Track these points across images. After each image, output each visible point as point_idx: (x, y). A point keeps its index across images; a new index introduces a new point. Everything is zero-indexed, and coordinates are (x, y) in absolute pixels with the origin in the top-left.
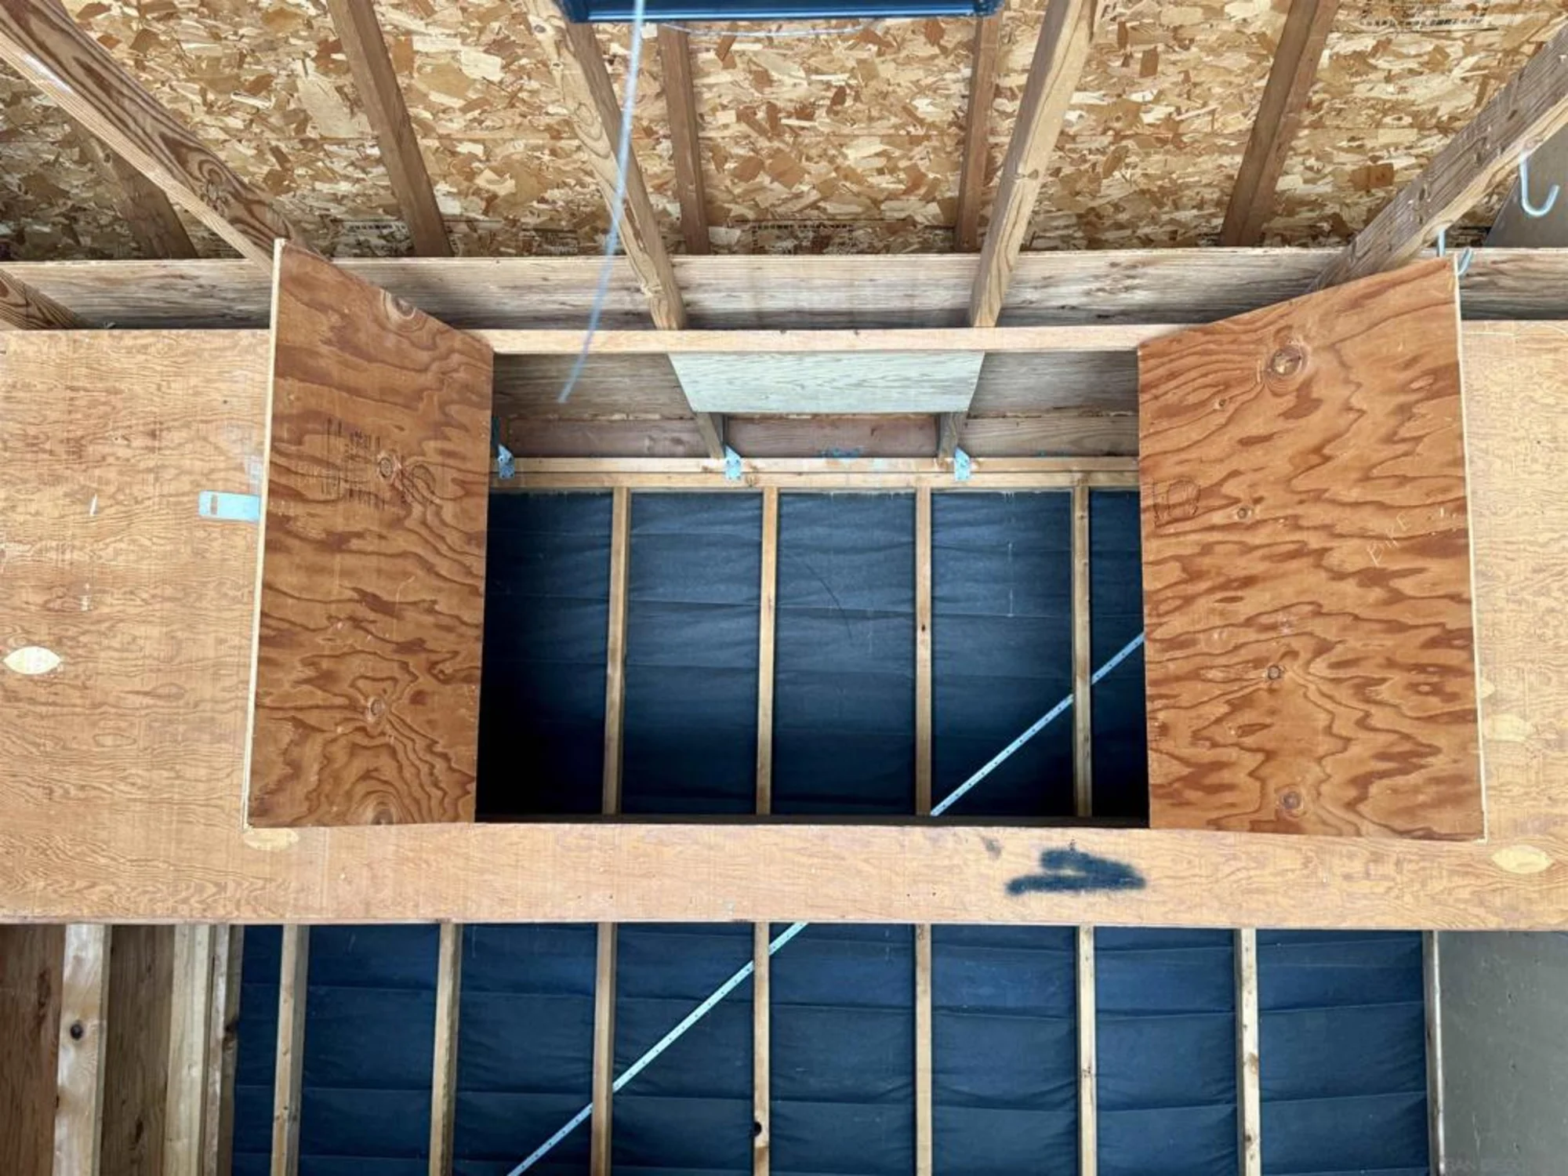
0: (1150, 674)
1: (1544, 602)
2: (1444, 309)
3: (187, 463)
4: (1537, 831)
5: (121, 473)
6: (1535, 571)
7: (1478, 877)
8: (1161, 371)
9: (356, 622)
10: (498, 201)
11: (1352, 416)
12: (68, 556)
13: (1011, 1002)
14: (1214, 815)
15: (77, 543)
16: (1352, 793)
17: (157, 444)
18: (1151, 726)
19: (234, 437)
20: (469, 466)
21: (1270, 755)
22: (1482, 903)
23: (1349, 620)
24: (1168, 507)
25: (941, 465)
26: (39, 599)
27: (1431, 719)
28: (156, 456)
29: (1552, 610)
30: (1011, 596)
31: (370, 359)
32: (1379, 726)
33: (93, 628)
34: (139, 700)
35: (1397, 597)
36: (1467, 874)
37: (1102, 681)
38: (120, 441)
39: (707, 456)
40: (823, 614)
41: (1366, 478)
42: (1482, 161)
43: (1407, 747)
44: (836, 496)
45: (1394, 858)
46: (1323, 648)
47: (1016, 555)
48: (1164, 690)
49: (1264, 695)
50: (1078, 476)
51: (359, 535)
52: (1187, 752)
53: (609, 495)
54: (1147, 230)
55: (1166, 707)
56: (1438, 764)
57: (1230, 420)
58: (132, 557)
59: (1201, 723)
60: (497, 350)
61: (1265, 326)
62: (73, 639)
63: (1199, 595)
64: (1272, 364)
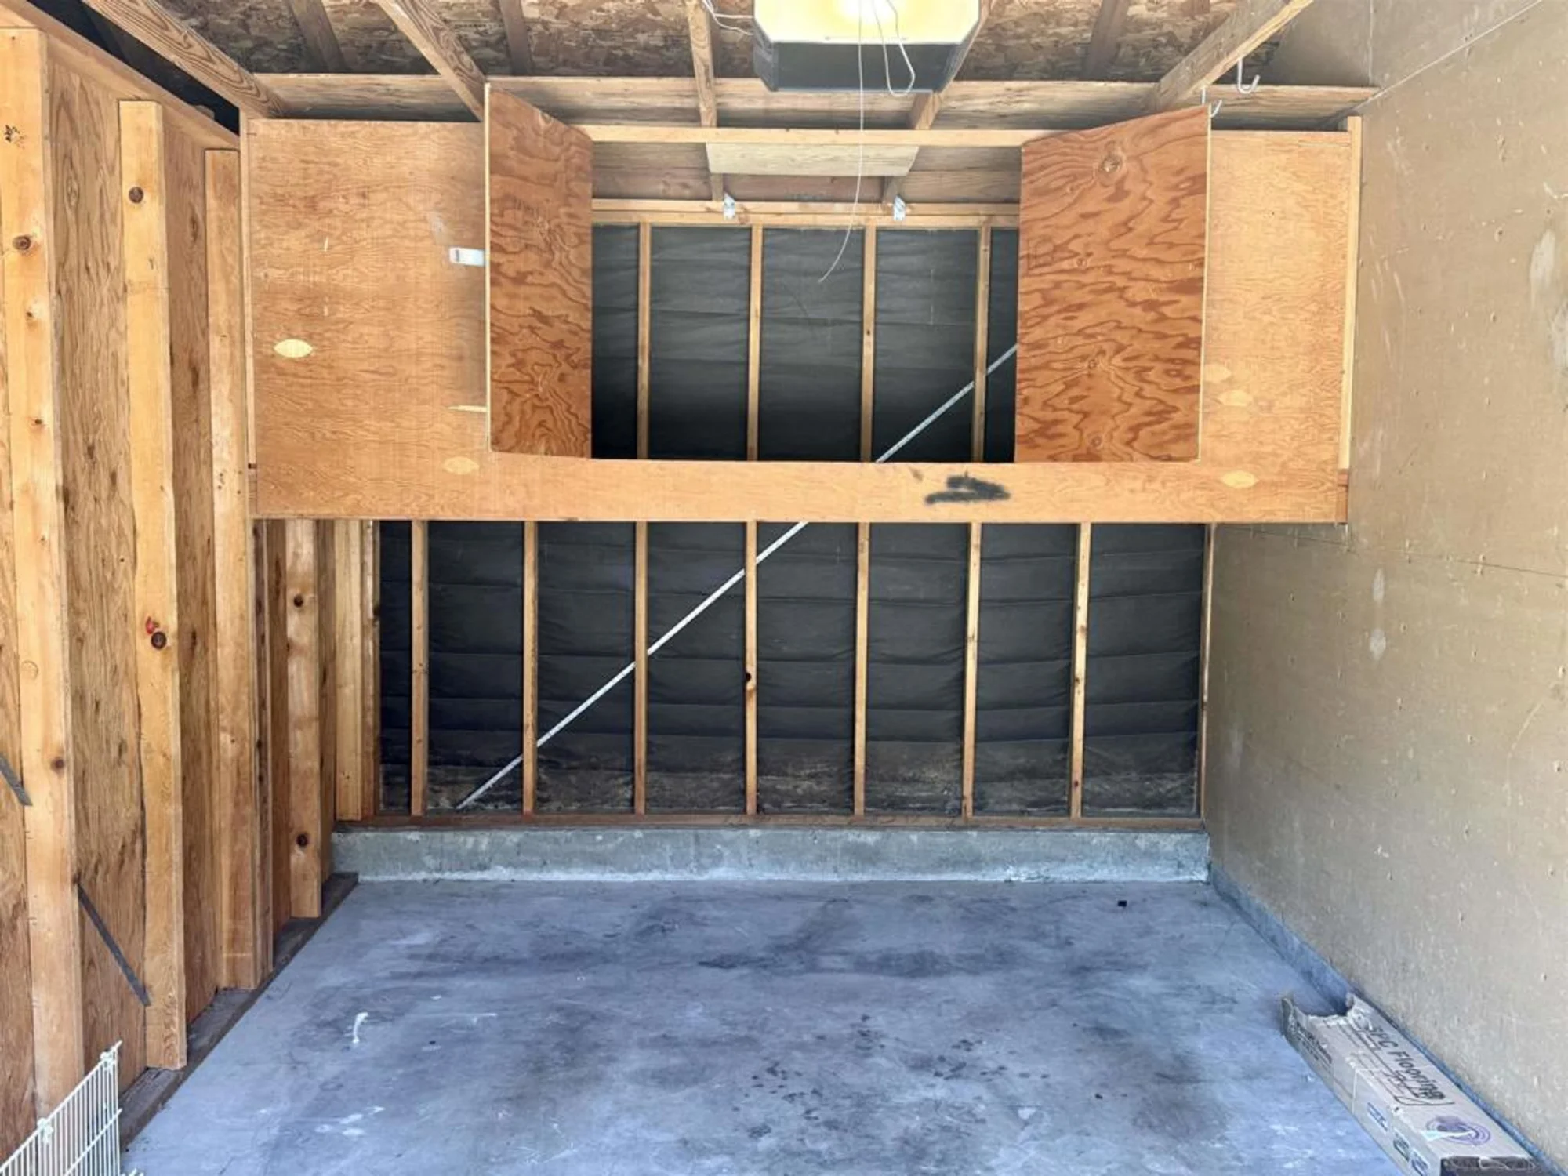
0: (1019, 366)
1: (1267, 319)
2: (1200, 139)
3: (388, 216)
4: (1250, 462)
5: (344, 222)
6: (1263, 298)
7: (1211, 490)
8: (1036, 164)
9: (532, 329)
10: (567, 10)
11: (1145, 203)
12: (311, 279)
13: (921, 595)
14: (1052, 452)
15: (318, 269)
16: (1130, 436)
17: (366, 202)
18: (1019, 398)
19: (418, 198)
20: (580, 223)
21: (1086, 415)
22: (1212, 506)
23: (1134, 332)
24: (1036, 257)
25: (884, 209)
26: (296, 307)
27: (1176, 391)
28: (366, 210)
29: (1272, 324)
30: (932, 310)
31: (532, 156)
32: (1148, 395)
33: (333, 328)
34: (367, 376)
35: (1163, 318)
36: (1204, 489)
37: (994, 372)
38: (341, 200)
39: (710, 199)
40: (793, 322)
41: (1151, 243)
42: (1219, 58)
43: (1161, 407)
44: (805, 231)
45: (1160, 479)
46: (1120, 349)
47: (936, 277)
48: (1027, 376)
49: (1085, 378)
50: (984, 218)
51: (531, 273)
52: (1040, 414)
53: (637, 227)
54: (1038, 40)
55: (1028, 387)
56: (1177, 418)
57: (1075, 201)
58: (356, 280)
59: (1046, 397)
60: (595, 139)
61: (1100, 140)
62: (320, 334)
63: (1052, 315)
64: (1102, 166)
